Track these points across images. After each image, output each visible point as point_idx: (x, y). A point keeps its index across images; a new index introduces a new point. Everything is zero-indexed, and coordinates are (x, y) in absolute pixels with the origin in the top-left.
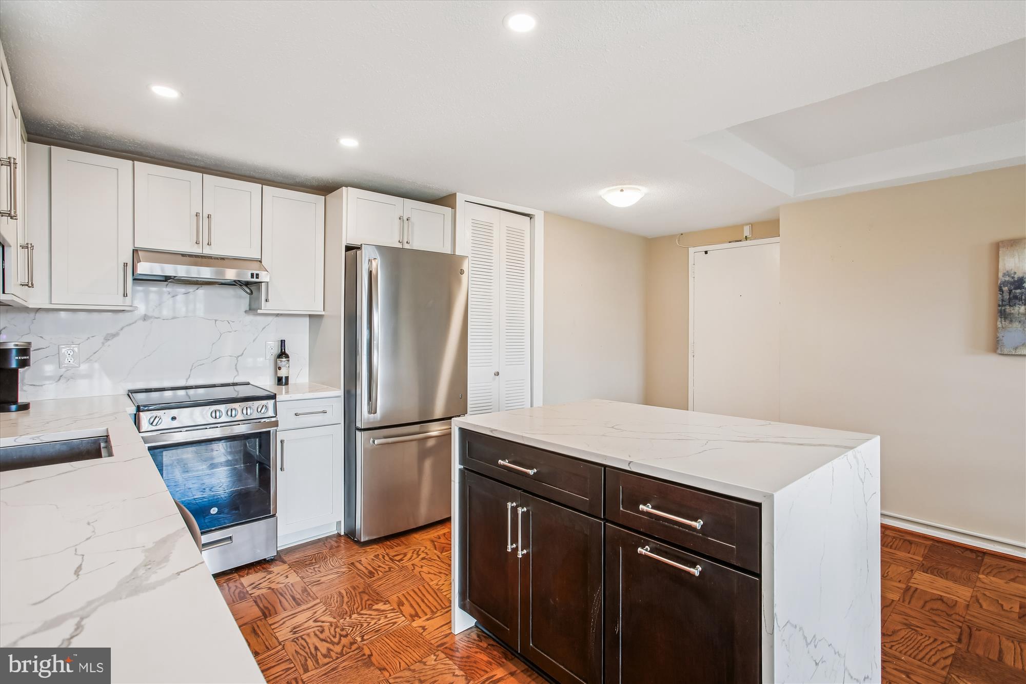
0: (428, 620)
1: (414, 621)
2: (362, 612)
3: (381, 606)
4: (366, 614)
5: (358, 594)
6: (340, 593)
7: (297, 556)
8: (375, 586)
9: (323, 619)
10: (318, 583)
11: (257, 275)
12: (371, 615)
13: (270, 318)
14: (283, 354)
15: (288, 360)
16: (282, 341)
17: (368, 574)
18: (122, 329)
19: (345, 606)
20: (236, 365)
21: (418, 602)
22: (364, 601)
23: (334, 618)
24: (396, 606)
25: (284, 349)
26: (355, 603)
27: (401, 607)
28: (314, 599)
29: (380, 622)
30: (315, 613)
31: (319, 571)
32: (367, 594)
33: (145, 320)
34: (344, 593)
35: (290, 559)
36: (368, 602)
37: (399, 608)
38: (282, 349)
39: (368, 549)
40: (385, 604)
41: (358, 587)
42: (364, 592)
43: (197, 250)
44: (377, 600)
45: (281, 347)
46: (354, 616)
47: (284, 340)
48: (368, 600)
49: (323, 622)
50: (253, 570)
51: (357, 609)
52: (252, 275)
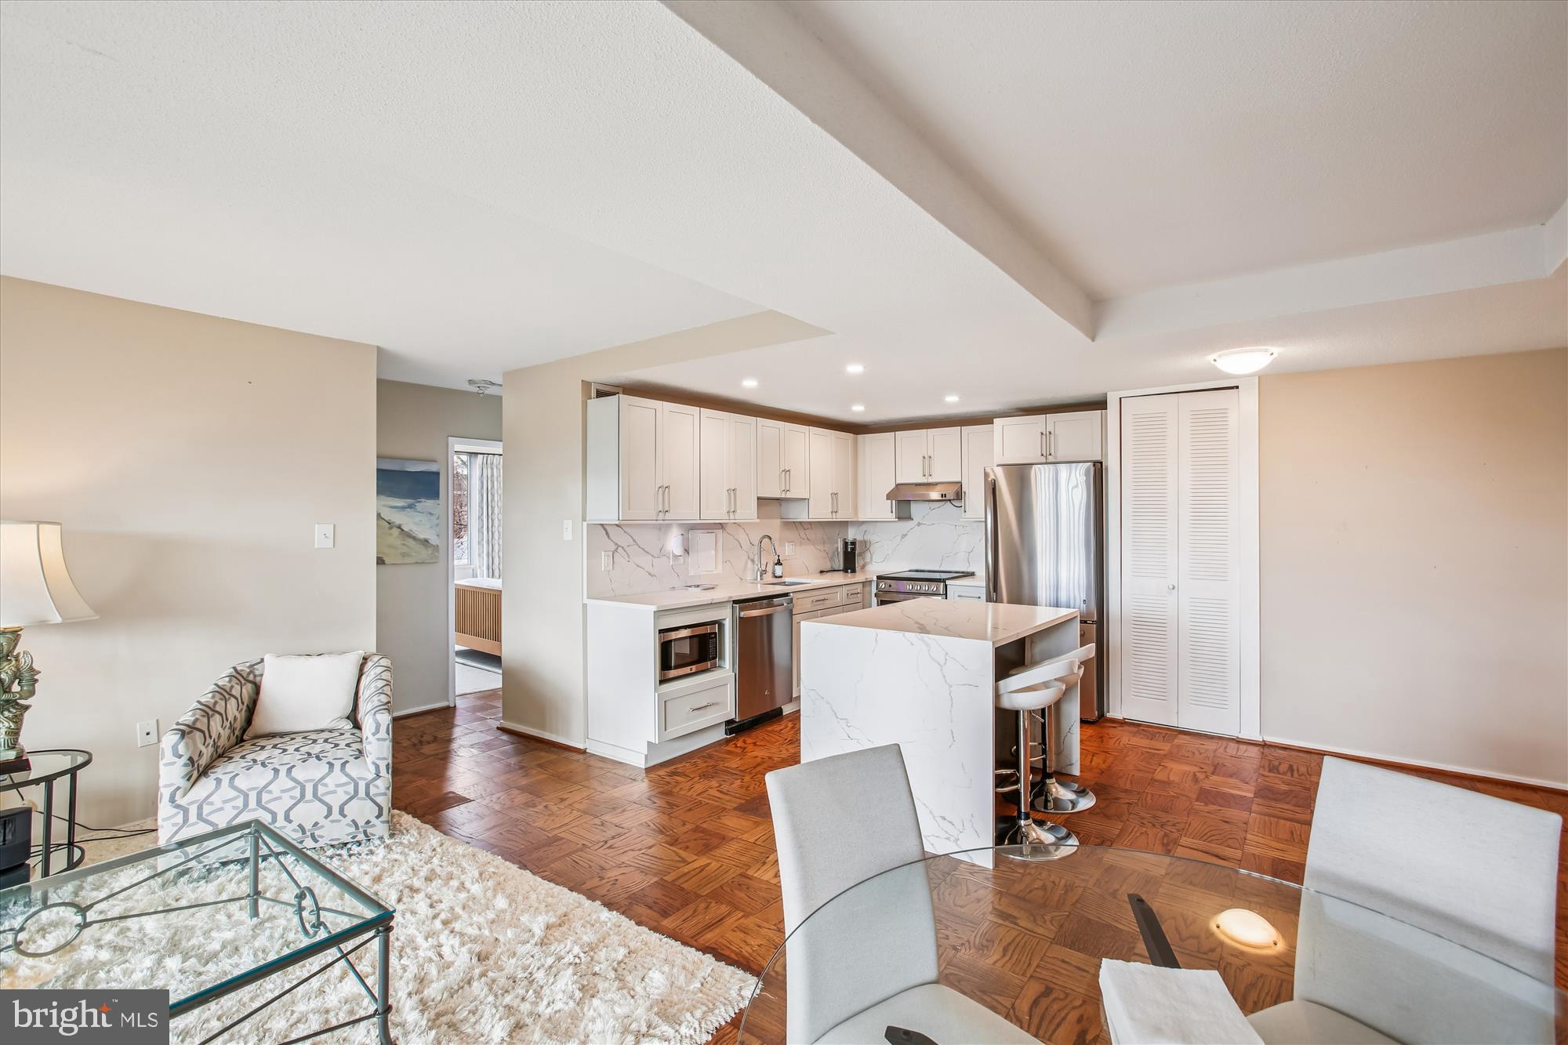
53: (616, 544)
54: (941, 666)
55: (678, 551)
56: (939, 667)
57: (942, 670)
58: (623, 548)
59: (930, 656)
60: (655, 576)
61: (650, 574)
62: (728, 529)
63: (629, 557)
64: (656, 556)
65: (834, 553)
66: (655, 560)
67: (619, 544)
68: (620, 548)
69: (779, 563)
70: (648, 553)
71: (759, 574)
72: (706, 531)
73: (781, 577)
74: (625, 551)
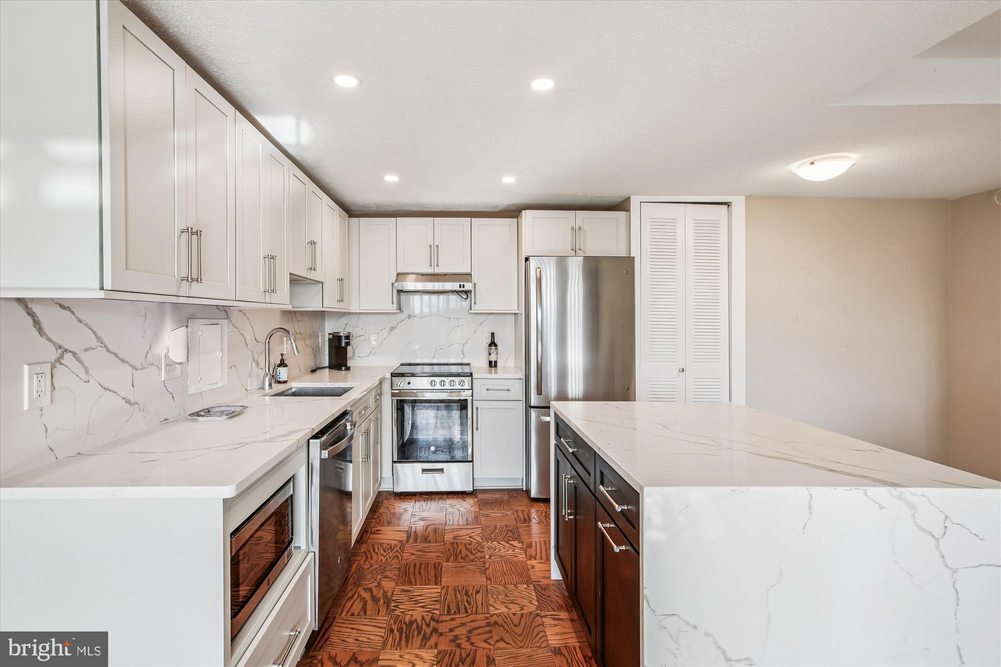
0: (540, 563)
1: (530, 560)
2: (501, 542)
3: (515, 543)
4: (502, 544)
5: (506, 531)
6: (496, 526)
7: (487, 496)
8: (520, 530)
9: (475, 537)
10: (487, 516)
11: (463, 285)
12: (505, 546)
13: (484, 317)
14: (493, 344)
15: (496, 349)
16: (492, 333)
17: (522, 520)
18: (398, 324)
19: (493, 535)
20: (463, 351)
21: (543, 549)
22: (507, 536)
23: (482, 540)
24: (525, 547)
25: (494, 340)
26: (501, 535)
27: (528, 549)
28: (478, 525)
29: (508, 552)
30: (473, 532)
31: (493, 509)
32: (512, 532)
33: (409, 318)
34: (498, 527)
35: (480, 496)
36: (509, 538)
37: (526, 549)
38: (492, 340)
39: (535, 504)
40: (519, 543)
41: (510, 526)
42: (511, 531)
43: (430, 270)
44: (516, 539)
45: (492, 338)
46: (494, 543)
47: (494, 333)
48: (511, 536)
49: (474, 539)
50: (456, 496)
51: (499, 539)
52: (460, 286)
53: (60, 347)
54: (937, 540)
55: (178, 356)
56: (933, 542)
57: (938, 546)
58: (74, 354)
59: (916, 523)
60: (136, 403)
61: (128, 402)
62: (235, 316)
63: (87, 372)
64: (139, 366)
65: (317, 348)
66: (138, 374)
67: (67, 347)
68: (68, 357)
69: (283, 364)
70: (123, 361)
71: (267, 379)
72: (209, 321)
73: (285, 382)
74: (79, 360)
